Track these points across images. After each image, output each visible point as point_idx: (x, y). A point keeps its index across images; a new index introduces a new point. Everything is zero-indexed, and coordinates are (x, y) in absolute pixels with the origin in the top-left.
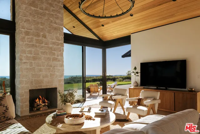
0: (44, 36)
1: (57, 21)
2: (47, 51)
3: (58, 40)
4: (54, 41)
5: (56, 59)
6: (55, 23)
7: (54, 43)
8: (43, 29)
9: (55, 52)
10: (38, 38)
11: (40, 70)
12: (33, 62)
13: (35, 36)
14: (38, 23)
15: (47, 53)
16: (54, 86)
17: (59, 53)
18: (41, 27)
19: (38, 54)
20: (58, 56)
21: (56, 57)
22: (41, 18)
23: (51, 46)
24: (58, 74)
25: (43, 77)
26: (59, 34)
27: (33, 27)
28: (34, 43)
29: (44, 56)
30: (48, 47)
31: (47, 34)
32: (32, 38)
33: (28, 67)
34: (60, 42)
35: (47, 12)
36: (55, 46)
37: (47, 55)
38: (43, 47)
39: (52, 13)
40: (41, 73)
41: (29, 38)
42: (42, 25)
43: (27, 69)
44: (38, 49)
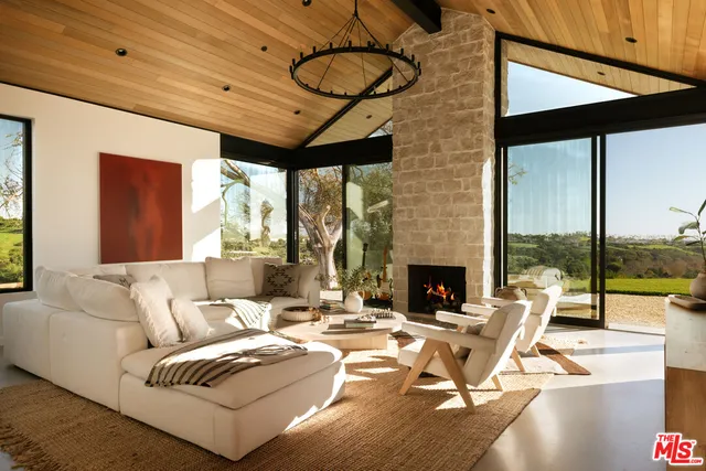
0: (437, 149)
1: (465, 101)
2: (441, 181)
3: (468, 147)
4: (458, 152)
5: (464, 195)
6: (462, 107)
7: (457, 159)
8: (432, 133)
9: (461, 179)
10: (422, 157)
11: (428, 225)
12: (415, 208)
13: (419, 153)
14: (423, 123)
15: (440, 184)
16: (456, 263)
17: (470, 179)
18: (430, 129)
19: (424, 191)
20: (466, 188)
21: (462, 190)
22: (428, 110)
23: (450, 166)
24: (466, 232)
25: (434, 240)
26: (469, 131)
27: (414, 135)
28: (416, 168)
29: (434, 193)
30: (445, 171)
31: (441, 141)
32: (412, 159)
33: (406, 219)
34: (472, 151)
35: (442, 90)
36: (459, 166)
37: (441, 190)
38: (432, 172)
39: (453, 86)
40: (427, 231)
41: (407, 161)
42: (429, 126)
43: (403, 223)
44: (422, 180)
